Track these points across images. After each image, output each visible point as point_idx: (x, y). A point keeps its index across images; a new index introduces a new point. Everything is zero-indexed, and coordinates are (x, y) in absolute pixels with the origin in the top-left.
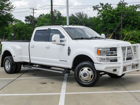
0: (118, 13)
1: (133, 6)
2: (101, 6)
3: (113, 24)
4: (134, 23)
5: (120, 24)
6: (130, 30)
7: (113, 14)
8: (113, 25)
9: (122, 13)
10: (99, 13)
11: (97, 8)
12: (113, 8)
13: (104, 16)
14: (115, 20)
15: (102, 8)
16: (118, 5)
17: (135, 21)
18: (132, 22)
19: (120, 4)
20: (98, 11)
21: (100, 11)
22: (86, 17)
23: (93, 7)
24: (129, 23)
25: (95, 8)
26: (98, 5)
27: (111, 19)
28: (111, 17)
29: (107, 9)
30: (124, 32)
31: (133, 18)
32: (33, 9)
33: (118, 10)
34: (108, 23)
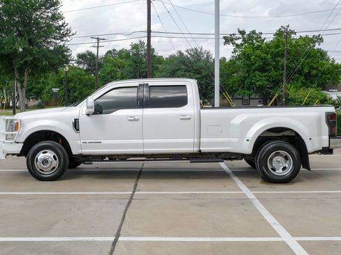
0: (276, 50)
1: (307, 37)
2: (241, 36)
3: (266, 74)
4: (309, 72)
5: (282, 75)
6: (301, 87)
7: (267, 53)
8: (265, 76)
9: (285, 52)
10: (235, 51)
11: (232, 40)
12: (265, 41)
13: (245, 56)
14: (269, 65)
15: (243, 40)
16: (276, 34)
17: (313, 68)
18: (306, 70)
19: (279, 34)
20: (234, 47)
21: (237, 46)
22: (208, 57)
23: (225, 38)
24: (300, 72)
25: (228, 40)
26: (234, 35)
27: (261, 64)
28: (262, 59)
29: (253, 44)
30: (289, 90)
31: (308, 63)
32: (98, 39)
33: (277, 46)
34: (254, 71)
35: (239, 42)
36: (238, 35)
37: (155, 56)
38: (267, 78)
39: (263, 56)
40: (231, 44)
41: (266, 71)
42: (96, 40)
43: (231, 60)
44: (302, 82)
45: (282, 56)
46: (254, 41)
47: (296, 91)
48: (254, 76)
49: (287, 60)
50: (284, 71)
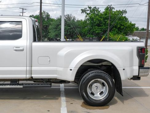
0: (105, 16)
1: (120, 11)
2: (89, 9)
3: (100, 27)
4: (120, 27)
5: (107, 28)
6: (116, 34)
7: (101, 17)
8: (100, 28)
9: (109, 17)
10: (86, 17)
11: (85, 11)
12: (100, 12)
13: (91, 19)
14: (102, 23)
15: (90, 11)
17: (122, 25)
18: (119, 26)
19: (107, 9)
20: (86, 15)
21: (88, 14)
22: (74, 19)
23: (82, 10)
24: (116, 27)
25: (83, 11)
26: (86, 9)
27: (98, 22)
28: (99, 20)
29: (95, 13)
30: (110, 35)
31: (120, 23)
32: (23, 9)
33: (106, 14)
34: (95, 26)
35: (88, 12)
36: (88, 9)
37: (50, 18)
38: (101, 29)
39: (99, 19)
40: (85, 13)
41: (100, 26)
42: (22, 10)
43: (84, 21)
44: (117, 31)
45: (108, 19)
46: (95, 12)
47: (114, 36)
48: (95, 28)
49: (110, 21)
50: (109, 26)
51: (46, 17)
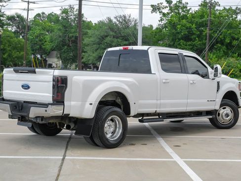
0: (201, 21)
1: (230, 9)
2: (167, 5)
3: (190, 43)
4: (231, 43)
5: (205, 44)
6: (223, 56)
7: (192, 23)
8: (189, 45)
9: (209, 23)
10: (161, 20)
11: (159, 9)
12: (191, 11)
13: (172, 25)
14: (193, 34)
15: (170, 9)
16: (202, 4)
17: (234, 39)
18: (228, 41)
19: (204, 5)
20: (161, 16)
21: (164, 15)
22: (135, 25)
23: (152, 6)
24: (222, 43)
25: (155, 8)
26: (161, 4)
27: (186, 33)
28: (187, 28)
29: (179, 13)
30: (211, 59)
31: (230, 34)
32: (28, 2)
33: (202, 16)
34: (179, 39)
35: (166, 11)
36: (165, 4)
37: (84, 21)
38: (191, 47)
39: (188, 25)
40: (158, 12)
41: (190, 40)
43: (157, 28)
44: (224, 51)
45: (206, 25)
46: (180, 11)
47: (218, 60)
48: (179, 44)
49: (210, 30)
50: (207, 41)
51: (75, 19)
